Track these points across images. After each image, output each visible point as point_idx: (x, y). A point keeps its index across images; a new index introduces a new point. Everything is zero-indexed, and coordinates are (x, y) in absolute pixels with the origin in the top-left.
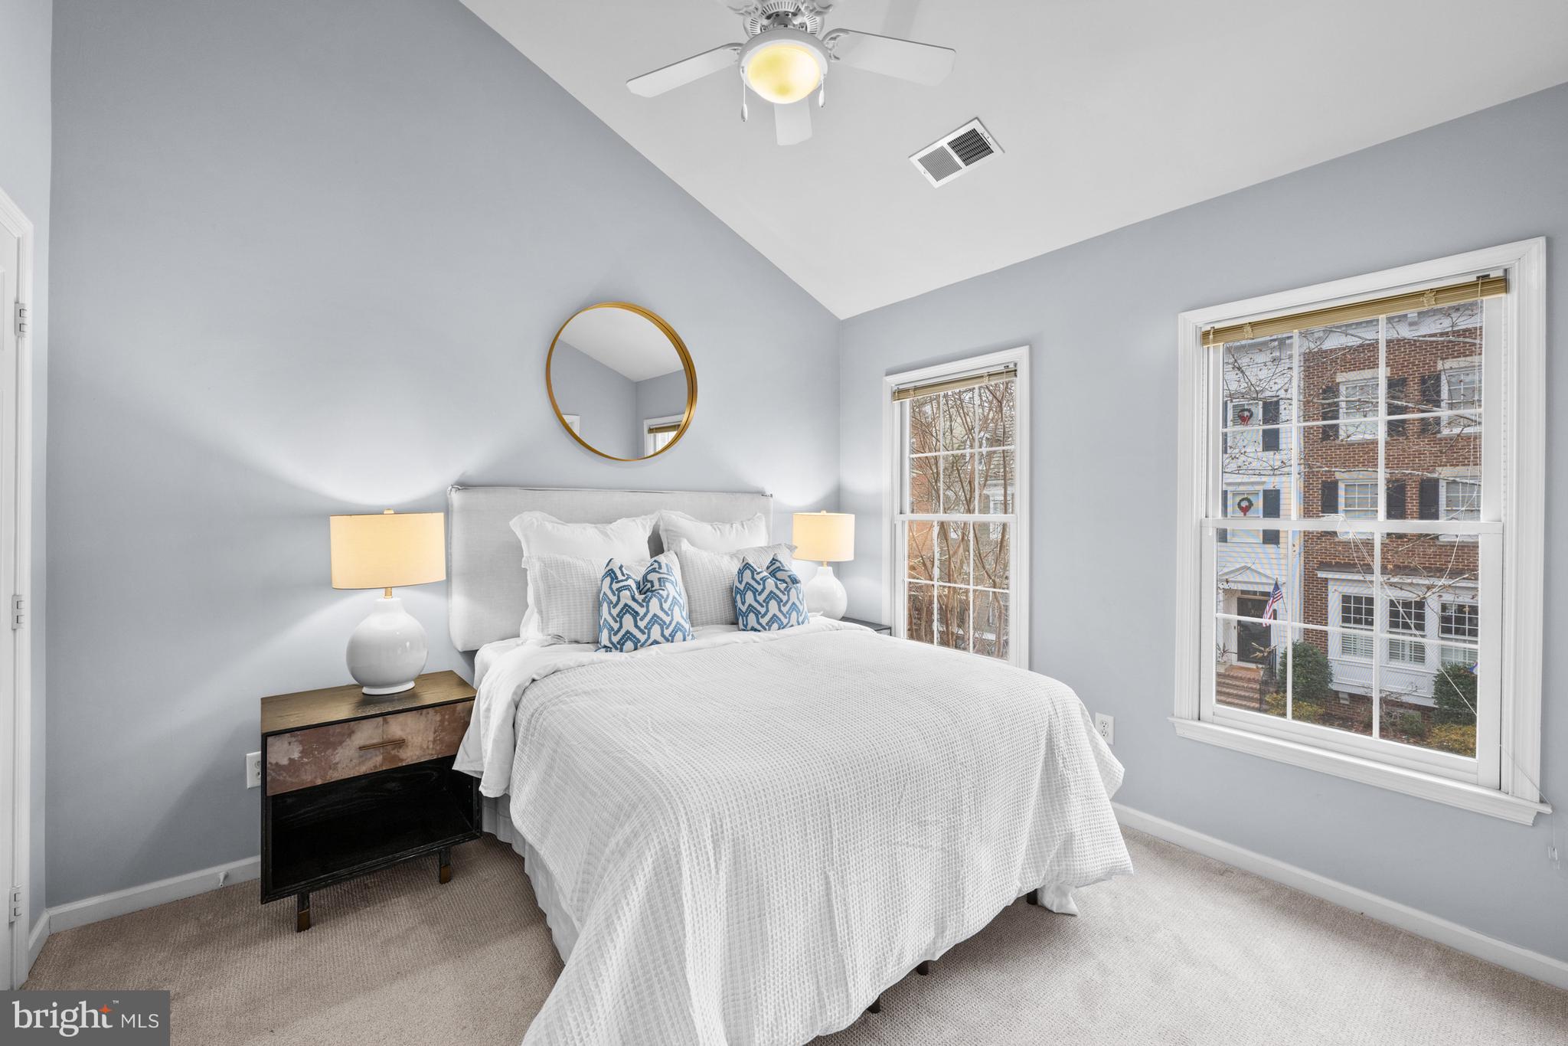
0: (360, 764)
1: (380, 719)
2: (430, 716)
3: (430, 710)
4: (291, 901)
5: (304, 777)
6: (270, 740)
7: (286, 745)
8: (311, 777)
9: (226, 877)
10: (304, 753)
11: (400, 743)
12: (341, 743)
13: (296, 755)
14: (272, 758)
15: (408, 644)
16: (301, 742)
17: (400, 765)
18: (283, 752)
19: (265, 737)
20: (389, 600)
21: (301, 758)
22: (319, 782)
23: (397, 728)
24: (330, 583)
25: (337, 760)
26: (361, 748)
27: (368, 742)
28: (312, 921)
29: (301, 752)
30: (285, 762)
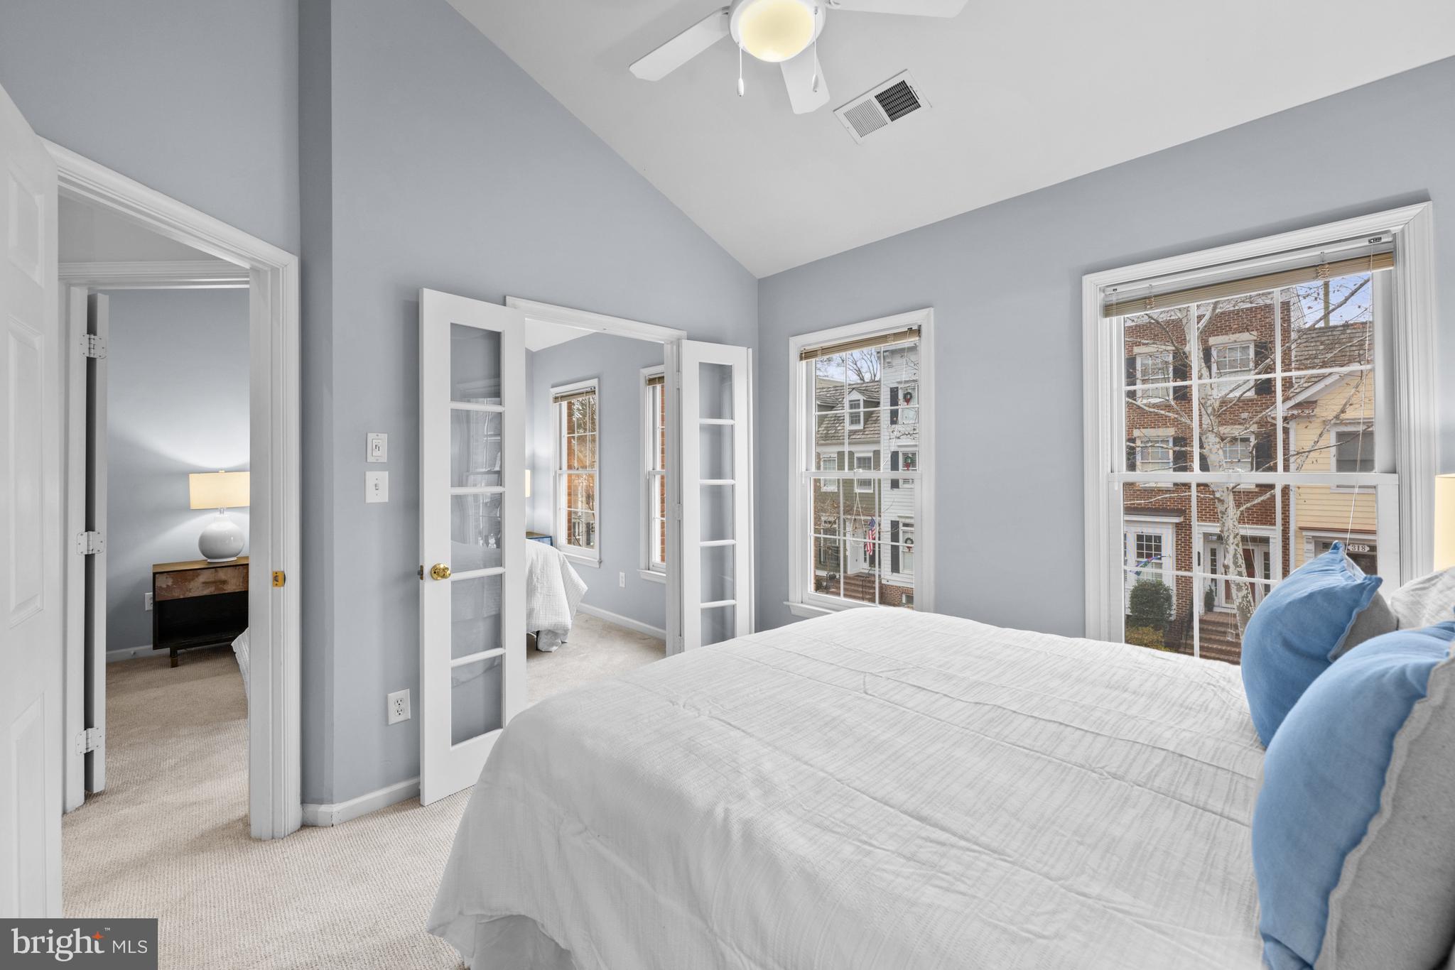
0: (203, 590)
1: (213, 570)
2: (240, 570)
3: (241, 567)
4: (167, 651)
5: (174, 594)
6: (157, 576)
7: (165, 579)
8: (178, 594)
9: (134, 653)
10: (174, 583)
11: (224, 582)
12: (193, 579)
13: (170, 584)
14: (157, 584)
15: (232, 538)
16: (172, 578)
17: (224, 592)
18: (163, 582)
19: (155, 574)
20: (222, 515)
21: (172, 585)
22: (182, 597)
23: (222, 575)
24: (189, 506)
25: (191, 587)
26: (204, 583)
27: (207, 580)
28: (179, 662)
29: (173, 582)
30: (164, 586)
